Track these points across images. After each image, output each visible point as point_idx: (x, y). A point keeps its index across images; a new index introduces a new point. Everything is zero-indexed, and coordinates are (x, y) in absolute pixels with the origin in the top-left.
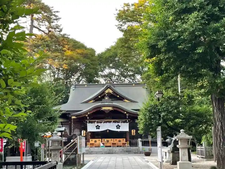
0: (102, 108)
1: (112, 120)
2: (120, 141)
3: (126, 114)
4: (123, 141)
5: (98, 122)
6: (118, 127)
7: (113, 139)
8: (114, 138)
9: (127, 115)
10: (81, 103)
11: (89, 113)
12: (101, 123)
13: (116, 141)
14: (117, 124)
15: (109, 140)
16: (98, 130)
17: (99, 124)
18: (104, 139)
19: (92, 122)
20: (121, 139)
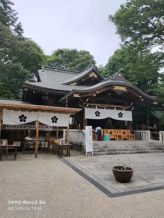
0: (115, 87)
1: (115, 106)
2: (124, 133)
3: (140, 99)
4: (128, 132)
5: (98, 107)
6: (121, 115)
7: (116, 130)
8: (118, 129)
9: (142, 100)
10: (63, 84)
11: (97, 92)
12: (101, 108)
13: (120, 132)
14: (119, 111)
15: (113, 130)
16: (98, 118)
17: (100, 110)
18: (106, 130)
19: (90, 107)
20: (126, 131)
